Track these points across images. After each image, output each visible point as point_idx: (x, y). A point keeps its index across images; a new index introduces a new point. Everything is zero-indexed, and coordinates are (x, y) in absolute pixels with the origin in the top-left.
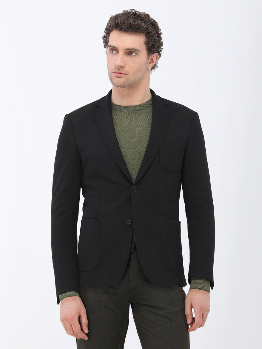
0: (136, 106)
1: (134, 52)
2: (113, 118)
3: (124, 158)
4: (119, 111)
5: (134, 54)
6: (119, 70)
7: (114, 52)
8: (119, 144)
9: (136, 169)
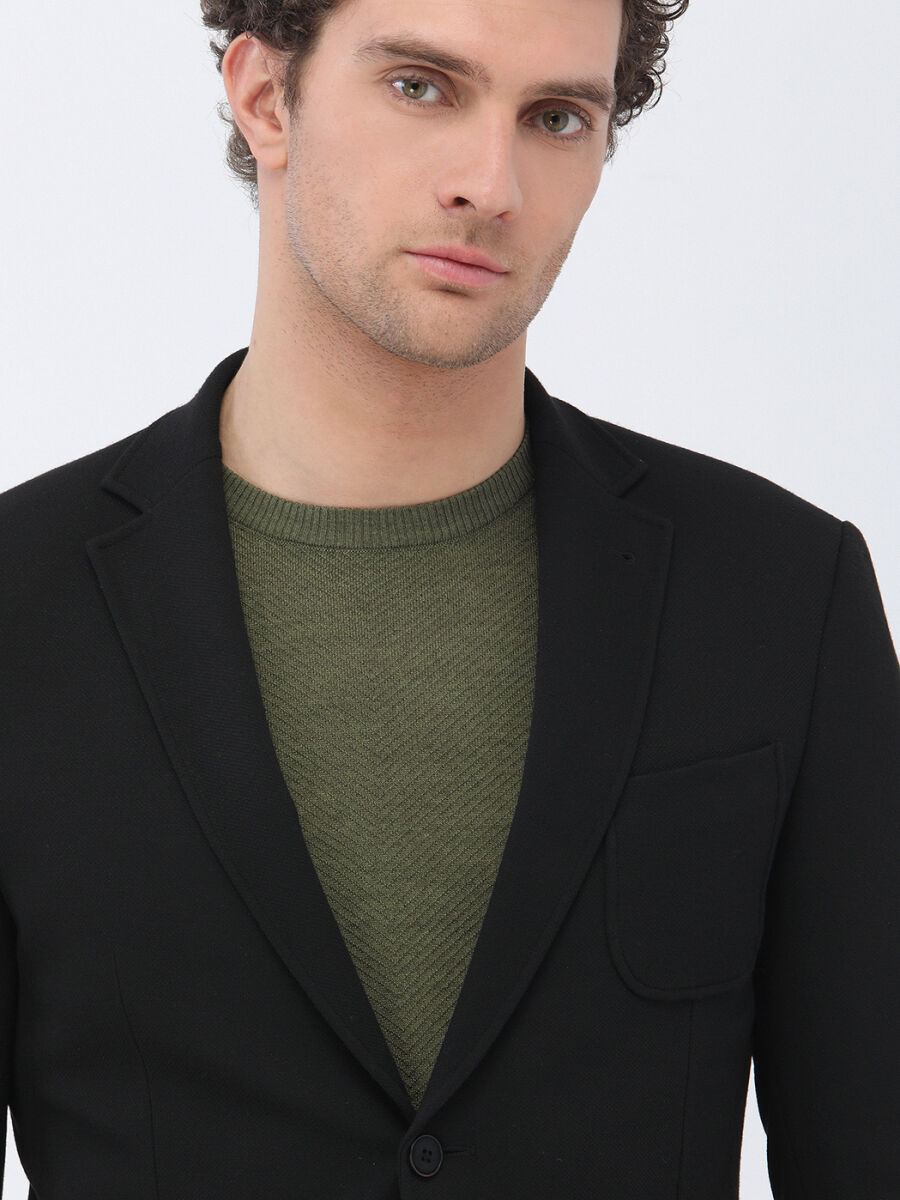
0: (418, 507)
1: (578, 112)
2: (245, 600)
3: (340, 921)
4: (289, 547)
5: (573, 125)
6: (471, 238)
7: (431, 94)
8: (301, 812)
9: (427, 1000)
